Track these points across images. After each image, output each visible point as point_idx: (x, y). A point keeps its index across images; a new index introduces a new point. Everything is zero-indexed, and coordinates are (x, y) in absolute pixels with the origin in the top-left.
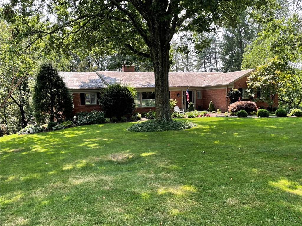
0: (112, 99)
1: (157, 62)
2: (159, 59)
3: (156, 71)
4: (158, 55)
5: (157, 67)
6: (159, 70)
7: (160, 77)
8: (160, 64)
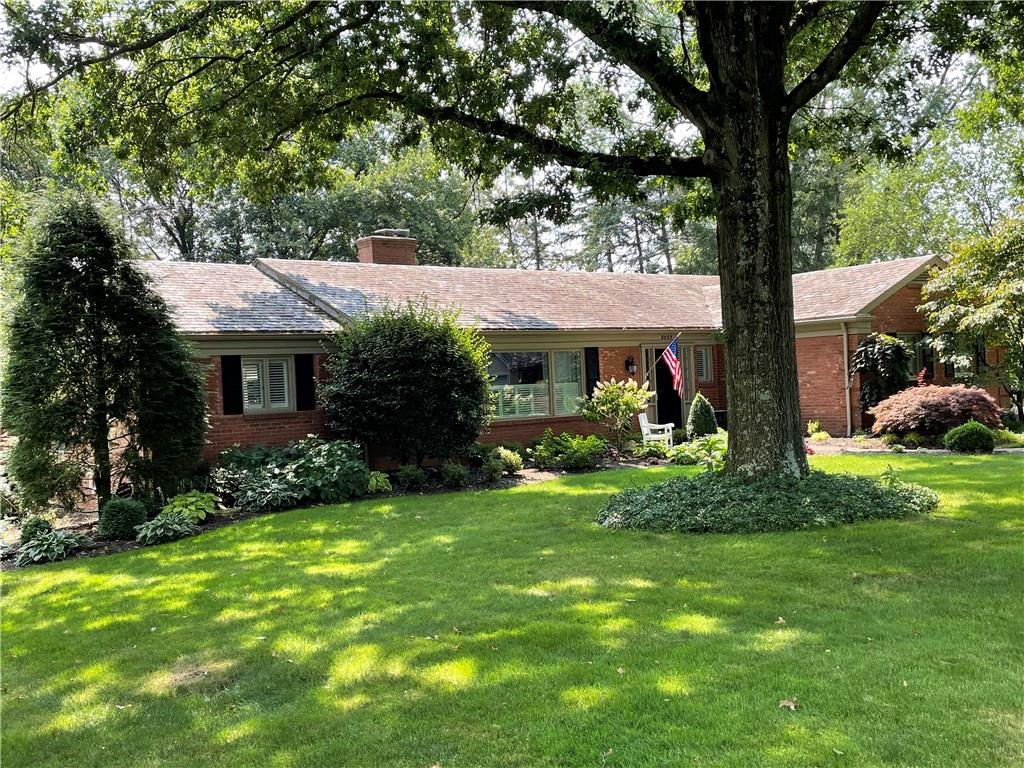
0: (395, 383)
1: (750, 190)
2: (759, 174)
3: (741, 232)
4: (754, 156)
5: (749, 212)
6: (755, 227)
7: (760, 261)
8: (760, 198)
